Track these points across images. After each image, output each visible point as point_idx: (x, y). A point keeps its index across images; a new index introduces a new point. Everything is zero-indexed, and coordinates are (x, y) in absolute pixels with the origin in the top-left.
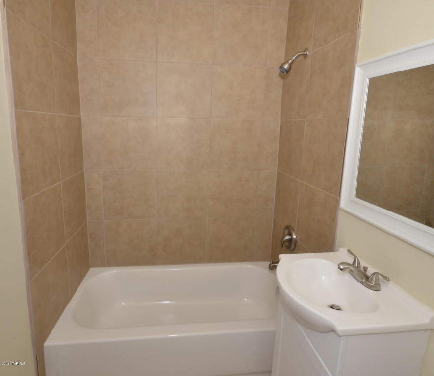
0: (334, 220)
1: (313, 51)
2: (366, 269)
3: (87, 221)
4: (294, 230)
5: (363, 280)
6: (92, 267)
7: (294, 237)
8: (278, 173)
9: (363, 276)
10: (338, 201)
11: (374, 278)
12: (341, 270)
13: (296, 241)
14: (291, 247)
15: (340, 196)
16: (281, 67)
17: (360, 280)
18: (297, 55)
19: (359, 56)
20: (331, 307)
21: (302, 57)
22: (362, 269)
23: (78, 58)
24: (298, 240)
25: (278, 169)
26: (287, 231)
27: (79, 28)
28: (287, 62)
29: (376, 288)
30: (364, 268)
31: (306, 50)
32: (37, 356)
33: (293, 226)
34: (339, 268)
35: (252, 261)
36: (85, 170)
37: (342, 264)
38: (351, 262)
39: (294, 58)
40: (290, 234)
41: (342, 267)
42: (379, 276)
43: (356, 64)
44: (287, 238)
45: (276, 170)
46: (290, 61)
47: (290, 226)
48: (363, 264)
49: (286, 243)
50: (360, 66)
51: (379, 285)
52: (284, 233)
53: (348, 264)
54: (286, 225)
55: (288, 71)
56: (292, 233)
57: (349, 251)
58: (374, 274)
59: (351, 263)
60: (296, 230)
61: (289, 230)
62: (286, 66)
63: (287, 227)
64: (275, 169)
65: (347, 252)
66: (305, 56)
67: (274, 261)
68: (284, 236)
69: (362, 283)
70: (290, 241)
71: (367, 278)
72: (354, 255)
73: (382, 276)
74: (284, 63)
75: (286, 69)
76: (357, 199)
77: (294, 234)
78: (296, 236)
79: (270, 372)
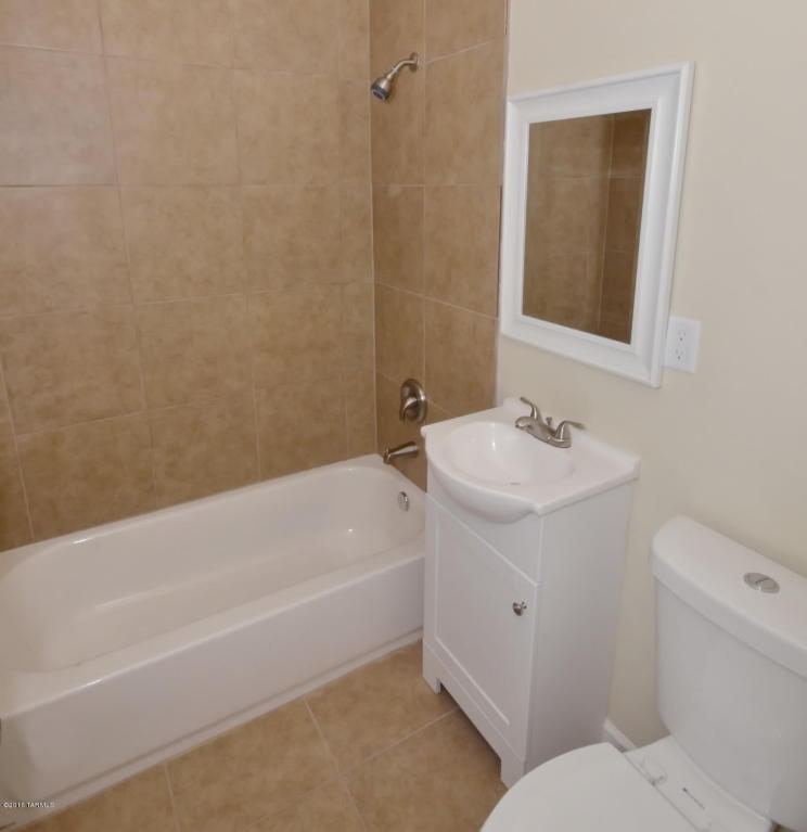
0: (491, 357)
1: (427, 59)
2: (549, 420)
4: (421, 386)
5: (549, 437)
7: (423, 398)
8: (377, 286)
9: (547, 432)
10: (495, 323)
11: (562, 430)
12: (522, 428)
13: (426, 402)
14: (418, 416)
15: (497, 314)
16: (375, 86)
17: (544, 437)
18: (401, 64)
21: (408, 69)
22: (545, 422)
24: (429, 402)
25: (376, 280)
26: (407, 390)
28: (385, 77)
29: (566, 444)
30: (547, 419)
31: (414, 56)
33: (416, 378)
35: (345, 459)
37: (520, 419)
38: (529, 414)
39: (395, 70)
40: (414, 394)
41: (520, 425)
42: (569, 426)
43: (507, 98)
44: (410, 402)
45: (373, 282)
46: (389, 76)
47: (413, 380)
48: (545, 414)
49: (410, 412)
50: (515, 102)
51: (569, 438)
52: (402, 395)
53: (526, 418)
54: (406, 379)
55: (387, 95)
56: (418, 392)
57: (523, 399)
58: (560, 426)
60: (424, 385)
61: (412, 387)
62: (383, 85)
63: (407, 383)
64: (370, 279)
65: (521, 402)
66: (413, 68)
67: (391, 448)
68: (404, 400)
69: (548, 442)
70: (416, 406)
71: (553, 433)
72: (531, 404)
73: (573, 424)
74: (380, 80)
75: (383, 91)
76: (525, 317)
77: (421, 392)
78: (425, 394)
79: (421, 628)
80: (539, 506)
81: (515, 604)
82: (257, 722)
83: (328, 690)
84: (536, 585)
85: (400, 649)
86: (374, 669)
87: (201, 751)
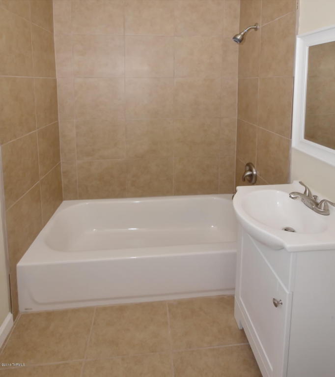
0: (287, 158)
1: (262, 25)
2: (316, 197)
3: (61, 161)
4: (254, 167)
5: (313, 207)
6: (65, 200)
7: (255, 173)
8: (238, 120)
9: (313, 203)
10: (289, 142)
11: (323, 204)
12: (292, 198)
13: (256, 175)
14: (251, 180)
15: (291, 138)
16: (235, 38)
17: (310, 206)
18: (249, 28)
19: (299, 29)
20: (286, 230)
21: (253, 30)
22: (313, 198)
23: (54, 34)
24: (258, 175)
25: (238, 117)
26: (248, 168)
27: (55, 11)
28: (240, 34)
29: (326, 212)
30: (314, 196)
31: (256, 24)
32: (9, 275)
33: (253, 163)
34: (290, 197)
35: (217, 193)
36: (59, 121)
37: (293, 193)
39: (246, 31)
40: (251, 170)
41: (292, 196)
42: (328, 203)
43: (297, 36)
44: (248, 173)
46: (242, 33)
47: (251, 163)
48: (314, 193)
49: (248, 178)
51: (328, 210)
52: (246, 169)
53: (299, 193)
54: (248, 162)
55: (241, 41)
56: (252, 169)
57: (301, 182)
58: (322, 201)
59: (303, 192)
60: (256, 166)
61: (250, 166)
62: (239, 37)
63: (248, 165)
64: (235, 117)
65: (299, 184)
66: (256, 29)
68: (246, 172)
69: (313, 209)
70: (251, 176)
71: (317, 204)
72: (305, 186)
73: (330, 202)
74: (237, 35)
75: (239, 40)
76: (305, 140)
77: (254, 170)
78: (256, 171)
79: (234, 289)
80: (288, 245)
81: (274, 299)
82: (140, 304)
83: (180, 303)
84: (288, 292)
85: (224, 295)
86: (208, 301)
87: (112, 308)
